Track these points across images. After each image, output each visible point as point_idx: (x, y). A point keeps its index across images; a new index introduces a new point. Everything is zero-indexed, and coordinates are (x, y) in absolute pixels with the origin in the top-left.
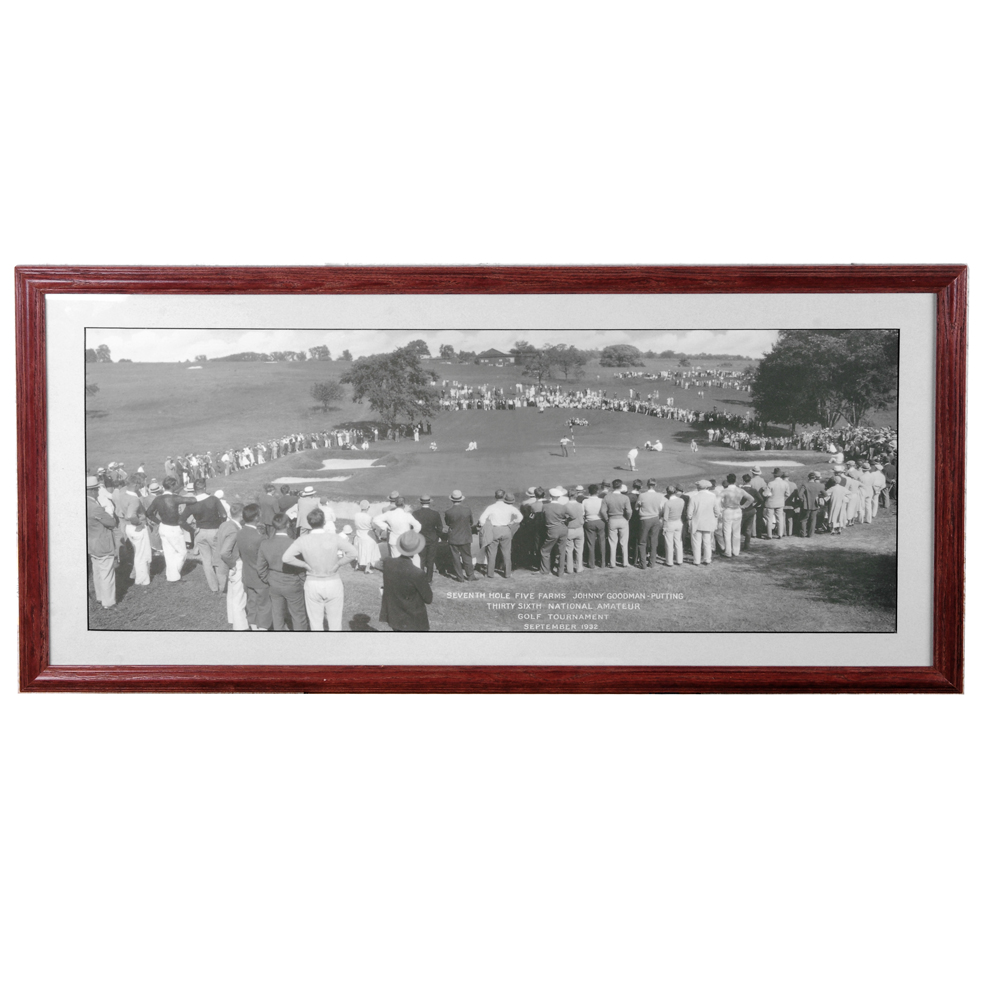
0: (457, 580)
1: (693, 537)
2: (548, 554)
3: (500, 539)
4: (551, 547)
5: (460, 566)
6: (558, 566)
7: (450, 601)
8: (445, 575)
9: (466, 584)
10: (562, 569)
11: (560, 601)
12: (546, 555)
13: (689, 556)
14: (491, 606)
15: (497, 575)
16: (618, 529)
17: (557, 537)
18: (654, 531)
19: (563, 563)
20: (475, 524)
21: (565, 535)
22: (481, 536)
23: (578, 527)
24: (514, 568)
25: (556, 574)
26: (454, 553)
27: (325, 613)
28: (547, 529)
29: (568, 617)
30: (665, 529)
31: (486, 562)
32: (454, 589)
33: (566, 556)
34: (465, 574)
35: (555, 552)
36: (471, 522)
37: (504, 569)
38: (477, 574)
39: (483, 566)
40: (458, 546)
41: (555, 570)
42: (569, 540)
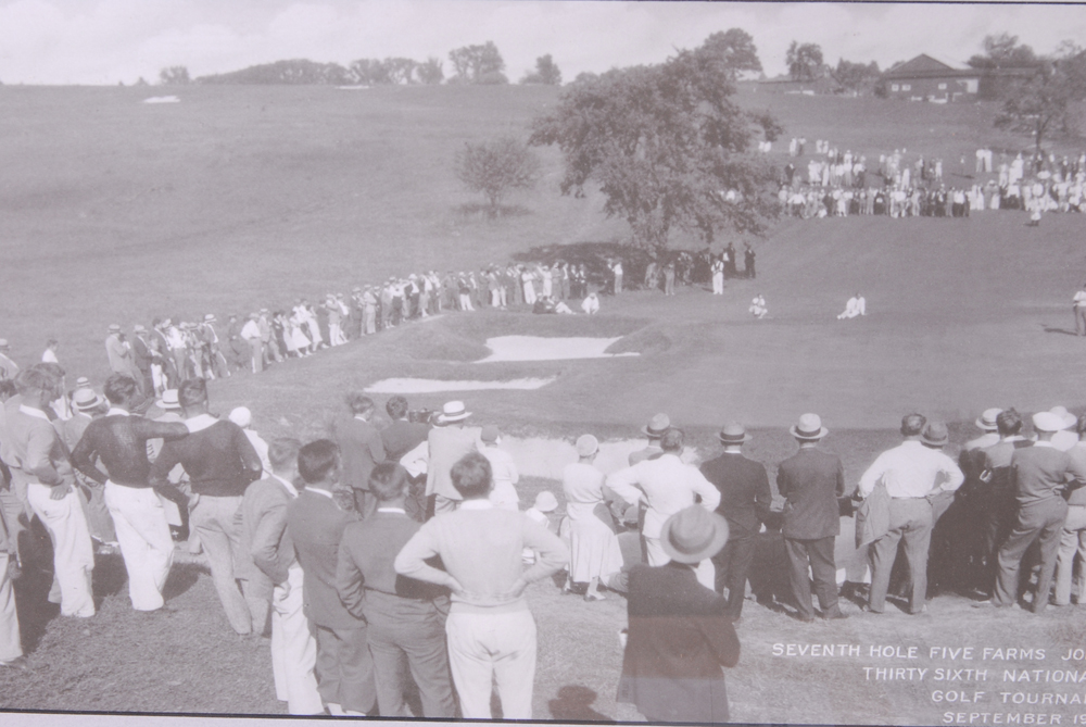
0: (799, 616)
2: (1015, 564)
3: (906, 528)
4: (1021, 548)
5: (807, 587)
6: (1034, 589)
7: (779, 662)
8: (772, 606)
9: (818, 625)
10: (1043, 596)
11: (1030, 664)
12: (1009, 564)
14: (872, 674)
15: (890, 607)
17: (1039, 524)
19: (1047, 582)
20: (848, 492)
21: (1060, 521)
22: (860, 521)
24: (932, 592)
25: (1030, 607)
26: (795, 558)
27: (494, 683)
28: (1018, 505)
29: (1047, 699)
31: (867, 579)
32: (789, 636)
33: (1056, 568)
34: (816, 604)
35: (1031, 558)
36: (840, 488)
37: (909, 594)
38: (844, 605)
39: (861, 587)
40: (804, 542)
41: (1028, 597)
42: (1069, 532)
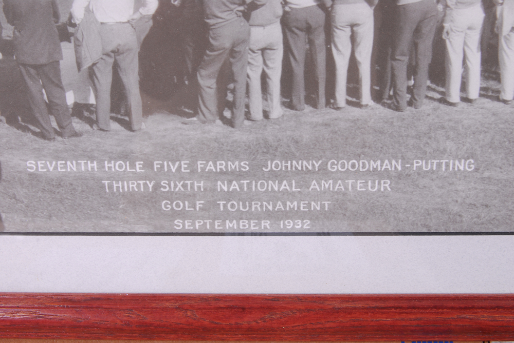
0: (43, 135)
1: (503, 42)
2: (212, 83)
3: (116, 52)
4: (215, 68)
5: (43, 107)
6: (231, 106)
7: (34, 177)
8: (19, 127)
9: (58, 143)
10: (240, 112)
11: (238, 175)
12: (207, 83)
13: (492, 84)
14: (111, 187)
15: (115, 126)
16: (352, 26)
17: (228, 44)
18: (425, 30)
19: (241, 100)
20: (63, 19)
21: (245, 41)
22: (77, 46)
23: (270, 23)
24: (147, 111)
25: (230, 123)
26: (30, 82)
28: (207, 28)
29: (256, 206)
30: (447, 25)
31: (92, 100)
32: (38, 154)
33: (248, 86)
34: (54, 124)
35: (226, 78)
36: (56, 15)
37: (128, 113)
38: (77, 125)
39: (88, 107)
40: (36, 67)
41: (227, 114)
42: (254, 52)
